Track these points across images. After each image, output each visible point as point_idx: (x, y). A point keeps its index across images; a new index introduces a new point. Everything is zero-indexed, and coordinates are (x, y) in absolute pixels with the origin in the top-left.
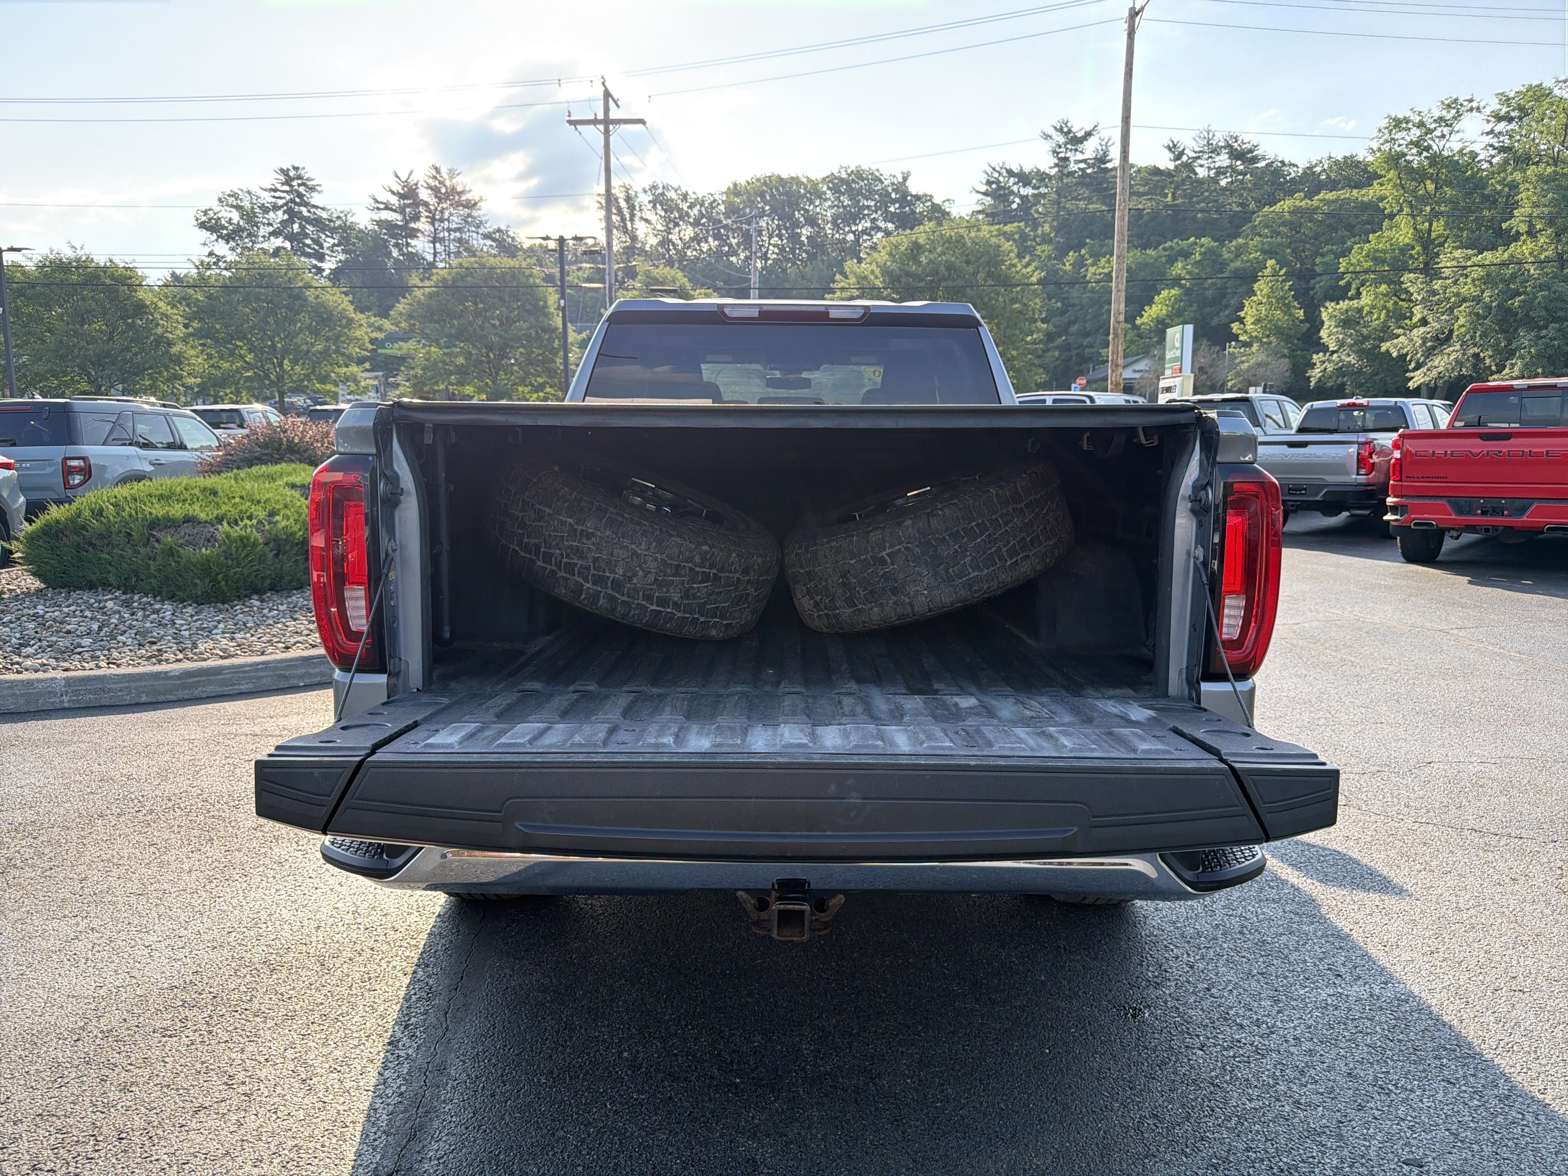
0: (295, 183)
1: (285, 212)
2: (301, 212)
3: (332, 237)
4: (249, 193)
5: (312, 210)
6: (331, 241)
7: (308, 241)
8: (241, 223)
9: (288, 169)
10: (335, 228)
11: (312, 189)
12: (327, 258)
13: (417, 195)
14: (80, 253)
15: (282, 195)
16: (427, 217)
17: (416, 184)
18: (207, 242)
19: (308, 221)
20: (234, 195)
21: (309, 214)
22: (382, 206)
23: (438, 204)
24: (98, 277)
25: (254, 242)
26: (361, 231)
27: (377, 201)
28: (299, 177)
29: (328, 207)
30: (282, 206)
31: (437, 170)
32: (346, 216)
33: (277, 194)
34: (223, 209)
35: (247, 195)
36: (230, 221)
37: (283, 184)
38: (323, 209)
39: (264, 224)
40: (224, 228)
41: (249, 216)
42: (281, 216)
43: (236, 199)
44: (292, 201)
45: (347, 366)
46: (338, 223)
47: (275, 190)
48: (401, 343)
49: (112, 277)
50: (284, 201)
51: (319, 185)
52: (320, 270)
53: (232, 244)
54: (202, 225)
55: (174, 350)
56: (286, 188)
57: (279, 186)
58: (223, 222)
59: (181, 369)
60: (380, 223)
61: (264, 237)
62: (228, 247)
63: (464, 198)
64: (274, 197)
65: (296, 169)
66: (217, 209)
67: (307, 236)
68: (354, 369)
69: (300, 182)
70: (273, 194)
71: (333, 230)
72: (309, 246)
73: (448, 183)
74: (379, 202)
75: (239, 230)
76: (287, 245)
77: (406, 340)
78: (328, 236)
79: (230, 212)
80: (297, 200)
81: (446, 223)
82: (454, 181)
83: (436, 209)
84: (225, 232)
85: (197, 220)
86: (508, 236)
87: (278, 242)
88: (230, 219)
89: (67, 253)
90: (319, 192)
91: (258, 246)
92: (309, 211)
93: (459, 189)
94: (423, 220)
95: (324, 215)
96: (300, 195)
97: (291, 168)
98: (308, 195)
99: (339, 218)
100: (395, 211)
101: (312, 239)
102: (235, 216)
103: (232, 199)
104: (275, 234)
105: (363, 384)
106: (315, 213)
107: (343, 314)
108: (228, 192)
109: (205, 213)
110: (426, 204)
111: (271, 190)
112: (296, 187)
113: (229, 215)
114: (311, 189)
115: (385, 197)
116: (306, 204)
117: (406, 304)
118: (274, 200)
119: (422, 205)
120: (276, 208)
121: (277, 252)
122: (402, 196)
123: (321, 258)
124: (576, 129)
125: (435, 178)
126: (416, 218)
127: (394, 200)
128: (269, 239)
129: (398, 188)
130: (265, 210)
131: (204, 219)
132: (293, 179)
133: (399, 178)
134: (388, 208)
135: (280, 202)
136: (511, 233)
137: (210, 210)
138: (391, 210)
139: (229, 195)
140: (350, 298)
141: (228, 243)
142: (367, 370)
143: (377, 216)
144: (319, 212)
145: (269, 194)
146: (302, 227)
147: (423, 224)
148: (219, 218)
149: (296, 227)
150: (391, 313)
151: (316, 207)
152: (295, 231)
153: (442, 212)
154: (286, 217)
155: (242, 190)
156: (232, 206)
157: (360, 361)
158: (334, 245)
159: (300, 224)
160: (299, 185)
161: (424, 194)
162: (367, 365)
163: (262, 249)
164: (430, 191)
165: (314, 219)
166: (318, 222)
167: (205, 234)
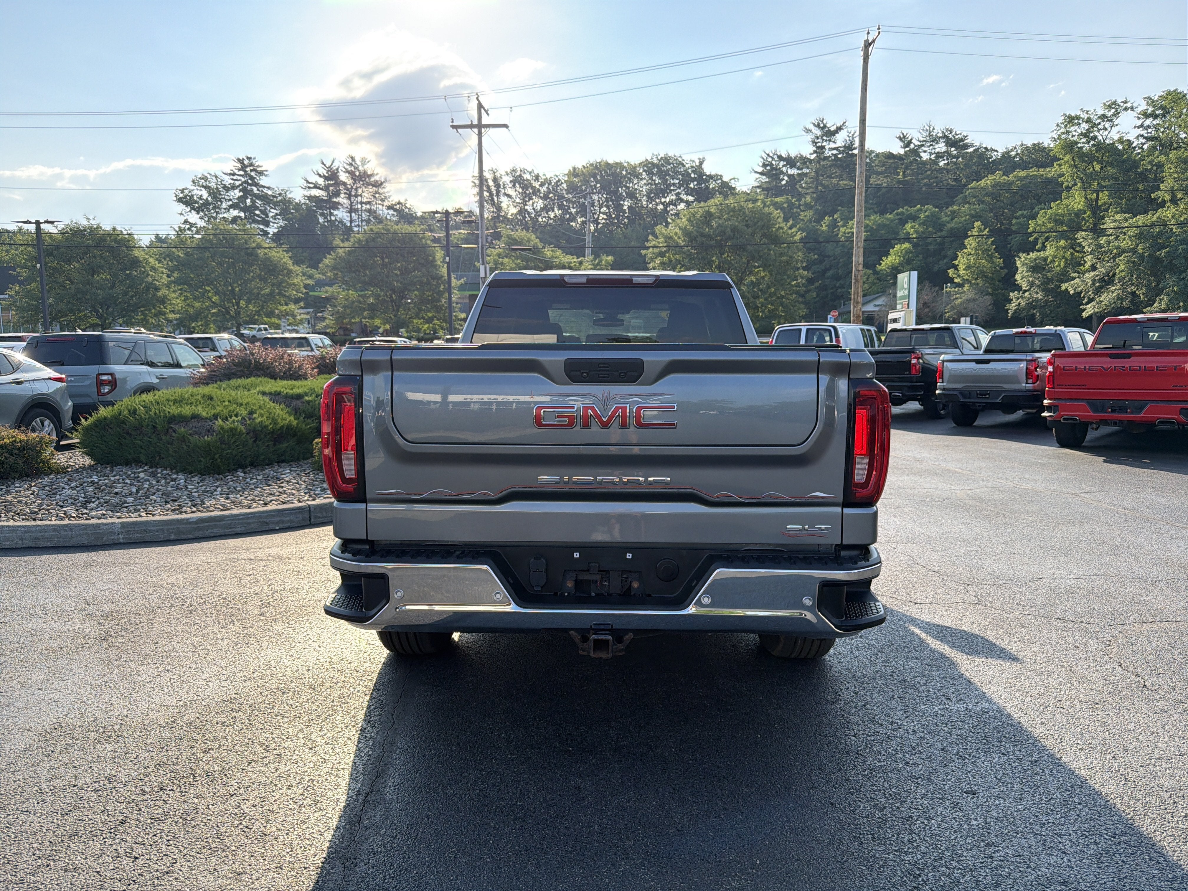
0: (248, 169)
1: (240, 191)
2: (252, 190)
3: (275, 209)
4: (216, 177)
5: (261, 189)
6: (275, 211)
7: (257, 212)
8: (209, 199)
9: (243, 159)
10: (277, 202)
11: (261, 173)
12: (271, 224)
13: (338, 177)
14: (92, 222)
15: (239, 178)
16: (345, 193)
17: (337, 169)
18: (183, 212)
19: (258, 197)
20: (205, 178)
21: (258, 192)
22: (312, 186)
23: (354, 184)
24: (105, 240)
25: (217, 213)
26: (297, 203)
27: (308, 182)
28: (251, 165)
29: (272, 187)
30: (238, 186)
31: (353, 159)
32: (285, 193)
33: (235, 178)
34: (195, 188)
35: (214, 178)
36: (201, 198)
37: (239, 170)
38: (269, 188)
39: (226, 200)
40: (196, 202)
41: (215, 194)
42: (237, 193)
43: (205, 181)
44: (246, 182)
45: (287, 304)
46: (279, 198)
47: (234, 174)
48: (327, 288)
49: (115, 241)
50: (240, 182)
51: (266, 171)
52: (266, 233)
53: (202, 214)
54: (180, 200)
55: (160, 294)
56: (242, 173)
57: (236, 172)
58: (195, 198)
59: (165, 308)
60: (310, 198)
61: (225, 209)
62: (199, 216)
63: (373, 179)
64: (232, 179)
65: (249, 158)
66: (192, 188)
67: (257, 208)
68: (292, 307)
69: (252, 168)
70: (232, 177)
71: (276, 204)
72: (258, 215)
73: (361, 168)
74: (310, 183)
75: (207, 203)
76: (242, 215)
77: (331, 285)
78: (272, 208)
79: (201, 190)
80: (250, 181)
81: (359, 198)
82: (365, 167)
83: (352, 188)
84: (197, 205)
85: (176, 196)
86: (406, 207)
87: (234, 213)
88: (201, 196)
89: (83, 223)
90: (266, 176)
91: (221, 216)
92: (258, 190)
93: (369, 173)
94: (342, 196)
95: (270, 193)
96: (252, 178)
97: (245, 158)
98: (258, 178)
99: (280, 194)
100: (321, 189)
101: (260, 211)
102: (205, 194)
103: (202, 181)
104: (234, 206)
105: (298, 317)
106: (263, 191)
107: (285, 267)
108: (200, 176)
109: (182, 191)
110: (344, 184)
111: (230, 174)
112: (249, 172)
113: (199, 193)
114: (259, 173)
115: (314, 179)
116: (256, 185)
117: (331, 259)
118: (232, 182)
119: (342, 184)
120: (234, 187)
121: (235, 220)
122: (326, 178)
123: (267, 224)
124: (457, 131)
125: (351, 164)
126: (337, 194)
127: (321, 181)
128: (229, 211)
129: (323, 172)
130: (227, 189)
131: (181, 195)
132: (247, 166)
133: (325, 165)
134: (316, 186)
135: (237, 183)
136: (408, 206)
137: (187, 189)
138: (319, 188)
139: (200, 178)
140: (290, 254)
141: (198, 213)
142: (302, 308)
143: (308, 193)
144: (265, 190)
145: (229, 177)
146: (253, 201)
147: (342, 199)
148: (192, 195)
149: (248, 201)
150: (320, 265)
151: (264, 187)
152: (248, 204)
153: (356, 190)
154: (241, 194)
155: (210, 174)
156: (203, 186)
157: (297, 301)
158: (277, 214)
159: (252, 199)
160: (251, 171)
161: (343, 177)
162: (302, 304)
163: (224, 218)
164: (347, 175)
165: (262, 196)
166: (265, 198)
167: (181, 207)
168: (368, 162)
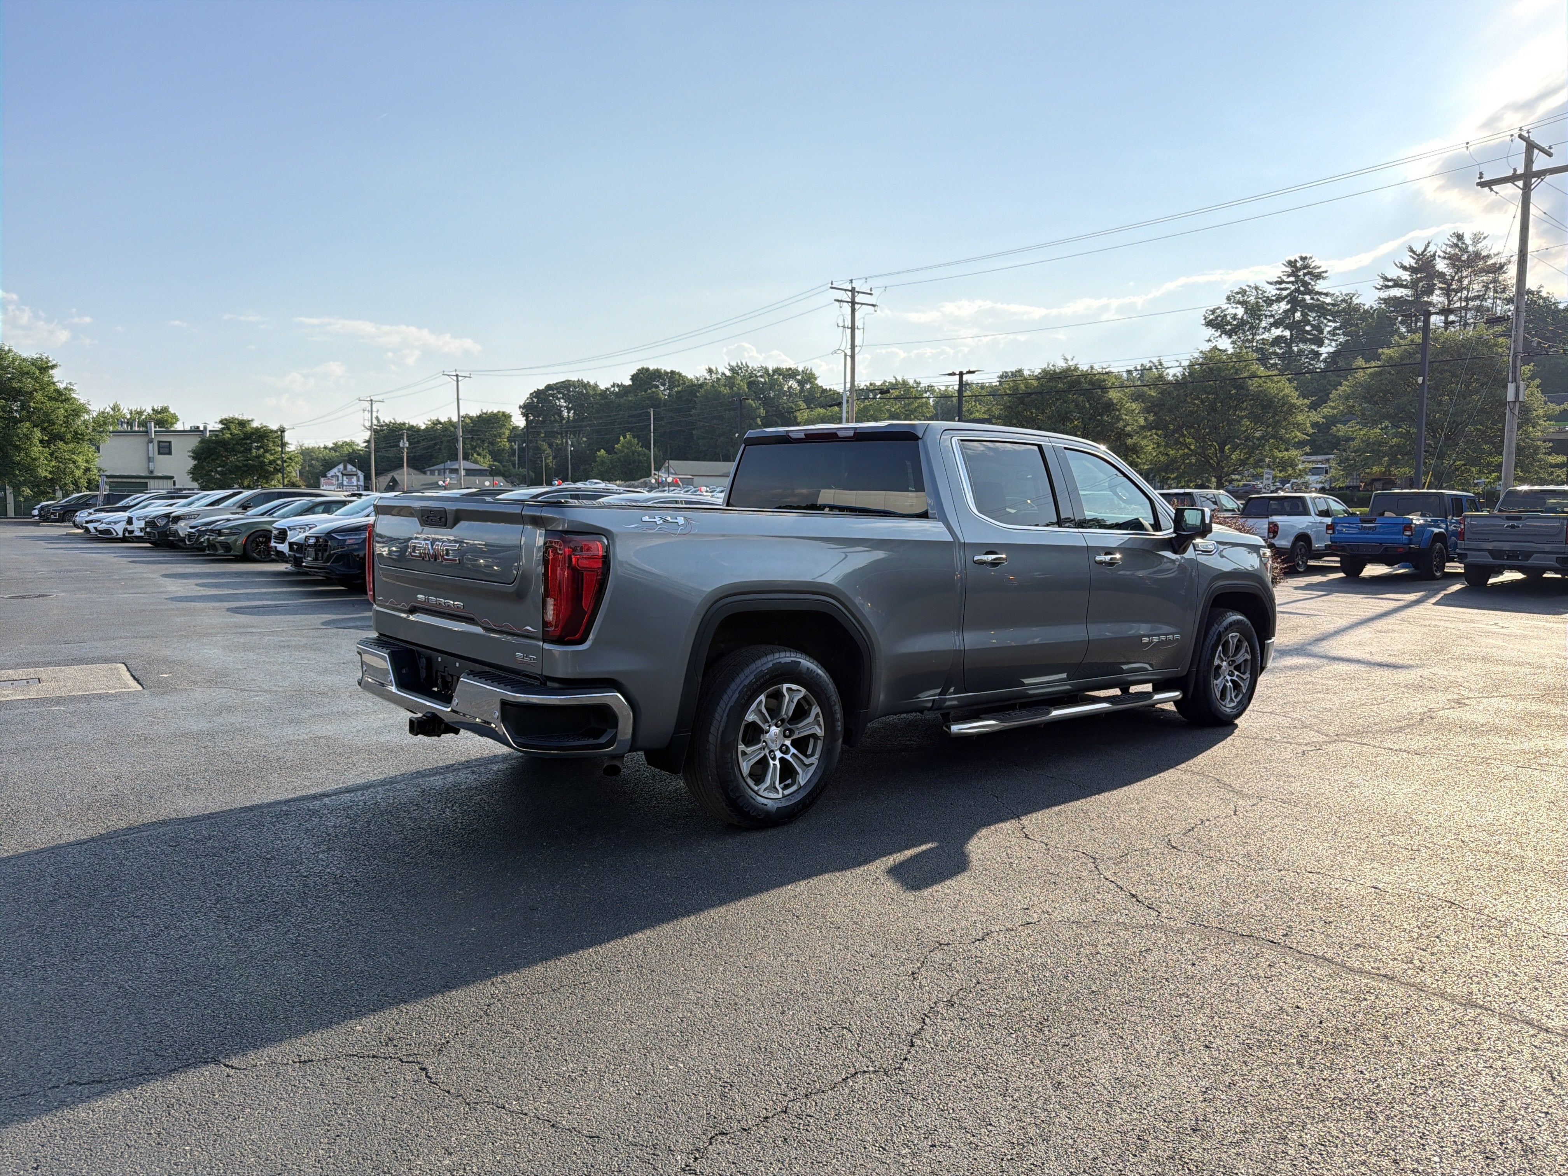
0: (1301, 273)
1: (1288, 302)
2: (1304, 300)
3: (1334, 321)
4: (1256, 288)
5: (1315, 297)
6: (1333, 325)
7: (1308, 328)
8: (1245, 318)
9: (1296, 261)
10: (1338, 312)
11: (1318, 276)
12: (1326, 341)
13: (1434, 266)
14: (1070, 363)
15: (1288, 286)
16: (1441, 289)
17: (1434, 255)
18: (1212, 338)
19: (1311, 308)
20: (1243, 292)
21: (1312, 301)
22: (1390, 284)
23: (1456, 273)
24: (1079, 383)
25: (1254, 335)
26: (1366, 312)
27: (1386, 279)
28: (1306, 267)
29: (1332, 291)
30: (1286, 297)
31: (1460, 237)
32: (1351, 298)
33: (1283, 286)
34: (1229, 306)
35: (1254, 291)
36: (1234, 317)
37: (1289, 276)
38: (1326, 294)
39: (1266, 316)
40: (1229, 323)
41: (1254, 311)
42: (1284, 306)
43: (1243, 296)
44: (1297, 290)
45: (1287, 450)
46: (1344, 305)
47: (1280, 283)
48: (1339, 426)
49: (1091, 383)
50: (1288, 292)
51: (1326, 272)
52: (1318, 354)
53: (1235, 337)
54: (1209, 324)
55: (1129, 441)
56: (1292, 279)
57: (1285, 278)
58: (1229, 318)
59: (1138, 457)
60: (1386, 301)
61: (1265, 328)
62: (1230, 340)
63: (1490, 262)
64: (1278, 289)
65: (1303, 259)
66: (1224, 307)
67: (1308, 323)
68: (1294, 452)
69: (1305, 271)
70: (1278, 286)
71: (1335, 315)
72: (1308, 332)
73: (1471, 249)
74: (1388, 280)
75: (1243, 323)
76: (1287, 333)
77: (1344, 423)
78: (1329, 321)
79: (1237, 308)
80: (1302, 289)
81: (1465, 292)
82: (1480, 246)
83: (1453, 279)
84: (1229, 327)
85: (1205, 319)
86: (1540, 297)
87: (1277, 332)
88: (1236, 315)
89: (1061, 364)
90: (1324, 278)
91: (1258, 338)
92: (1312, 299)
93: (1484, 253)
94: (1438, 292)
95: (1328, 300)
96: (1305, 284)
97: (1298, 259)
98: (1313, 283)
99: (1343, 301)
100: (1405, 287)
101: (1312, 326)
102: (1240, 311)
103: (1238, 297)
104: (1276, 324)
105: (1300, 467)
106: (1318, 300)
108: (1237, 290)
109: (1213, 312)
110: (1442, 275)
112: (1302, 277)
113: (1233, 311)
114: (1316, 276)
115: (1395, 273)
116: (1310, 292)
117: (1348, 386)
118: (1278, 292)
119: (1437, 277)
120: (1279, 299)
121: (1278, 340)
122: (1412, 270)
123: (1320, 344)
124: (1492, 190)
125: (1456, 245)
126: (1430, 291)
127: (1406, 276)
128: (1270, 330)
129: (1409, 261)
130: (1269, 302)
131: (1212, 317)
132: (1300, 270)
133: (1414, 252)
134: (1397, 284)
135: (1285, 293)
136: (1544, 294)
137: (1218, 308)
138: (1402, 286)
139: (1238, 293)
141: (1230, 337)
142: (1307, 454)
143: (1384, 294)
144: (1322, 298)
145: (1273, 287)
146: (1304, 315)
147: (1437, 298)
148: (1225, 315)
149: (1298, 315)
150: (1331, 396)
151: (1320, 293)
152: (1297, 319)
153: (1460, 280)
154: (1289, 306)
155: (1250, 286)
156: (1239, 302)
157: (1300, 445)
158: (1335, 328)
159: (1302, 312)
160: (1305, 275)
161: (1441, 266)
162: (1307, 449)
163: (1263, 339)
164: (1446, 261)
165: (1317, 306)
166: (1322, 310)
167: (1210, 332)
168: (1485, 238)
